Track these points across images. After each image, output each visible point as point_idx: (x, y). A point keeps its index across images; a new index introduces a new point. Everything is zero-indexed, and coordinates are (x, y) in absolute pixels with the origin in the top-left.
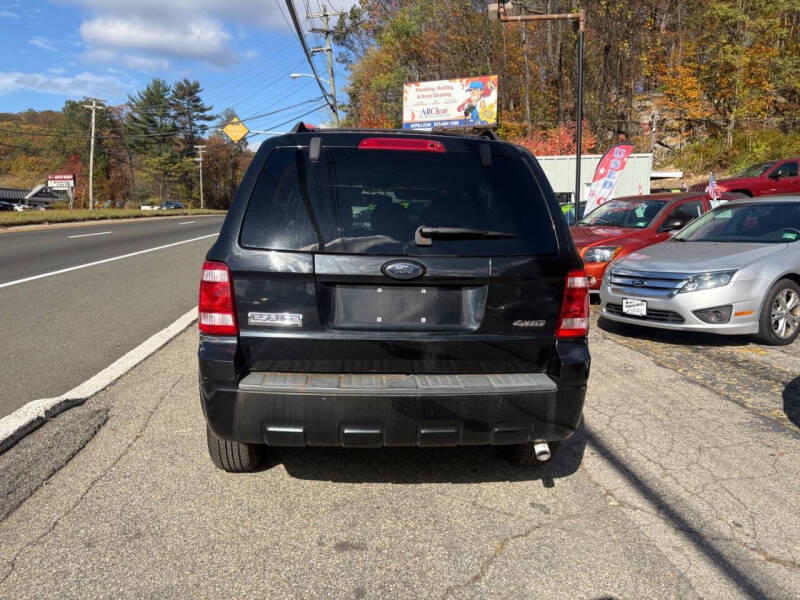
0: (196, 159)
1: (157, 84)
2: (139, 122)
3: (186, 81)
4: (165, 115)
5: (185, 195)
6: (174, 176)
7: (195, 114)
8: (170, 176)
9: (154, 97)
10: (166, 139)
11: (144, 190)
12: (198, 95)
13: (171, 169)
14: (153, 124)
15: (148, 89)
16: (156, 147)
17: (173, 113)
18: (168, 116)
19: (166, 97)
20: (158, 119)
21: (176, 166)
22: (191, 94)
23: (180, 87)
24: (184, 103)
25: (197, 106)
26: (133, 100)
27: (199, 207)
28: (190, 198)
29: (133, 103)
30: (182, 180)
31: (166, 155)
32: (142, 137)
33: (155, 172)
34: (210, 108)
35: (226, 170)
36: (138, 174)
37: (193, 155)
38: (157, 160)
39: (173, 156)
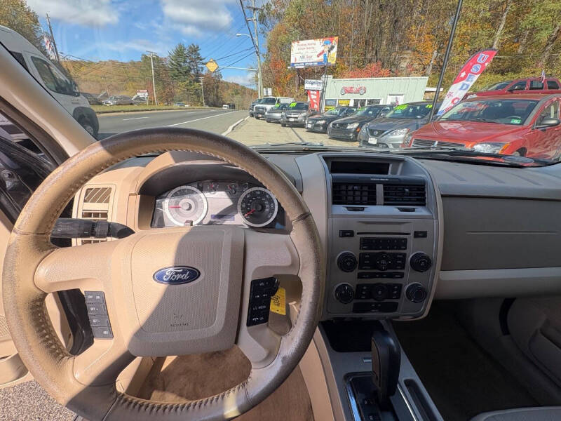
0: (200, 84)
1: (180, 46)
2: (174, 65)
3: (193, 45)
4: (185, 62)
5: (197, 100)
6: (192, 91)
7: (198, 61)
8: (190, 91)
9: (180, 53)
10: (187, 72)
11: (179, 97)
12: (198, 52)
13: (190, 88)
14: (180, 66)
15: (177, 49)
16: (183, 77)
17: (188, 61)
19: (185, 53)
20: (182, 64)
21: (192, 87)
22: (195, 51)
23: (191, 48)
24: (193, 56)
25: (198, 57)
26: (171, 55)
27: (203, 105)
28: (199, 101)
30: (195, 93)
31: (188, 81)
32: (176, 72)
33: (183, 89)
34: (204, 59)
35: (214, 89)
36: (176, 90)
37: (198, 81)
38: (183, 83)
39: (190, 82)
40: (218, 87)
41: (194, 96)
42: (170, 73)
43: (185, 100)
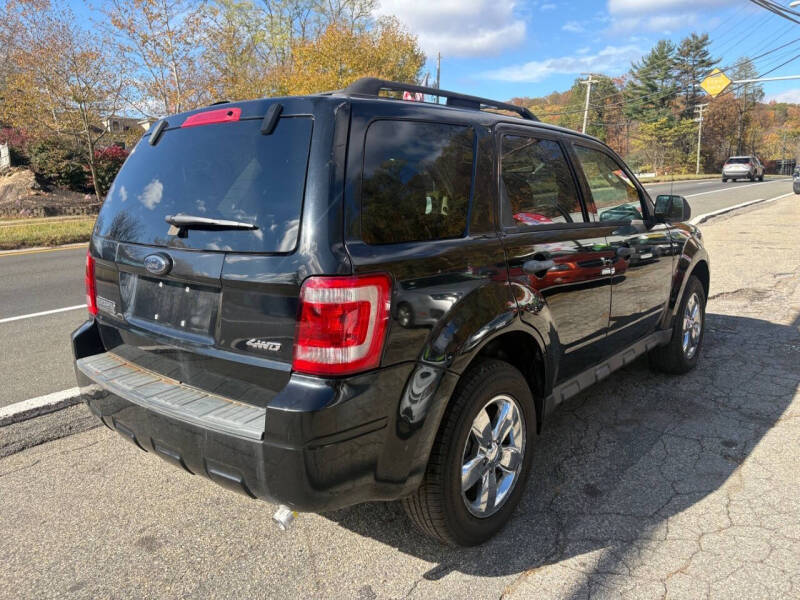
0: (696, 120)
1: (662, 45)
2: (640, 89)
3: (694, 36)
4: (667, 77)
5: (680, 160)
6: (670, 141)
7: (700, 70)
8: (666, 141)
9: (658, 60)
10: (666, 100)
11: (637, 157)
12: (705, 48)
13: (667, 134)
14: (654, 88)
15: (653, 52)
16: (653, 111)
17: (675, 73)
18: (670, 76)
19: (670, 57)
20: (658, 83)
21: (672, 130)
22: (697, 48)
23: (687, 43)
24: (689, 61)
25: (703, 61)
26: (635, 67)
27: (694, 172)
28: (685, 162)
29: (635, 71)
30: (676, 145)
31: (664, 119)
32: (640, 104)
33: (649, 139)
34: (719, 61)
35: (735, 128)
36: (633, 142)
37: (690, 114)
38: (652, 126)
39: (671, 119)
40: (746, 122)
41: (674, 151)
42: (628, 107)
43: (651, 161)
